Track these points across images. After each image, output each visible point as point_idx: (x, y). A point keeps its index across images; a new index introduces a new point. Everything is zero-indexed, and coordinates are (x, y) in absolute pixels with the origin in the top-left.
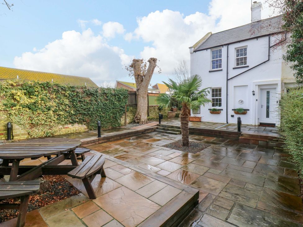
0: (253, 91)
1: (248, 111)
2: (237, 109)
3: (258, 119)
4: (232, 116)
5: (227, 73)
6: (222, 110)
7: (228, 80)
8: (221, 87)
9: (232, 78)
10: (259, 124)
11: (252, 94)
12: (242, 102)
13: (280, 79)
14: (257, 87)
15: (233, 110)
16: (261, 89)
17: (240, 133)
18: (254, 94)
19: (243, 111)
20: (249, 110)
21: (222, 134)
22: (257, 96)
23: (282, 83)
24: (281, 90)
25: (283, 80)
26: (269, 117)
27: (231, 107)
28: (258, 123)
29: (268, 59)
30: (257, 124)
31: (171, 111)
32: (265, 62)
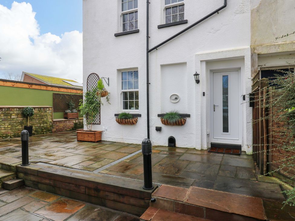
0: (196, 75)
1: (188, 119)
2: (167, 114)
3: (208, 135)
4: (159, 129)
5: (148, 37)
6: (140, 116)
7: (149, 51)
8: (137, 68)
9: (156, 48)
10: (210, 146)
11: (195, 81)
12: (176, 99)
13: (249, 47)
14: (204, 64)
15: (159, 116)
16: (211, 71)
17: (150, 195)
18: (198, 82)
19: (178, 118)
20: (189, 116)
21: (101, 194)
22: (203, 86)
23: (252, 55)
24: (252, 71)
25: (254, 49)
26: (228, 132)
27: (155, 111)
28: (208, 143)
29: (223, 5)
30: (205, 147)
31: (65, 118)
32: (217, 11)
